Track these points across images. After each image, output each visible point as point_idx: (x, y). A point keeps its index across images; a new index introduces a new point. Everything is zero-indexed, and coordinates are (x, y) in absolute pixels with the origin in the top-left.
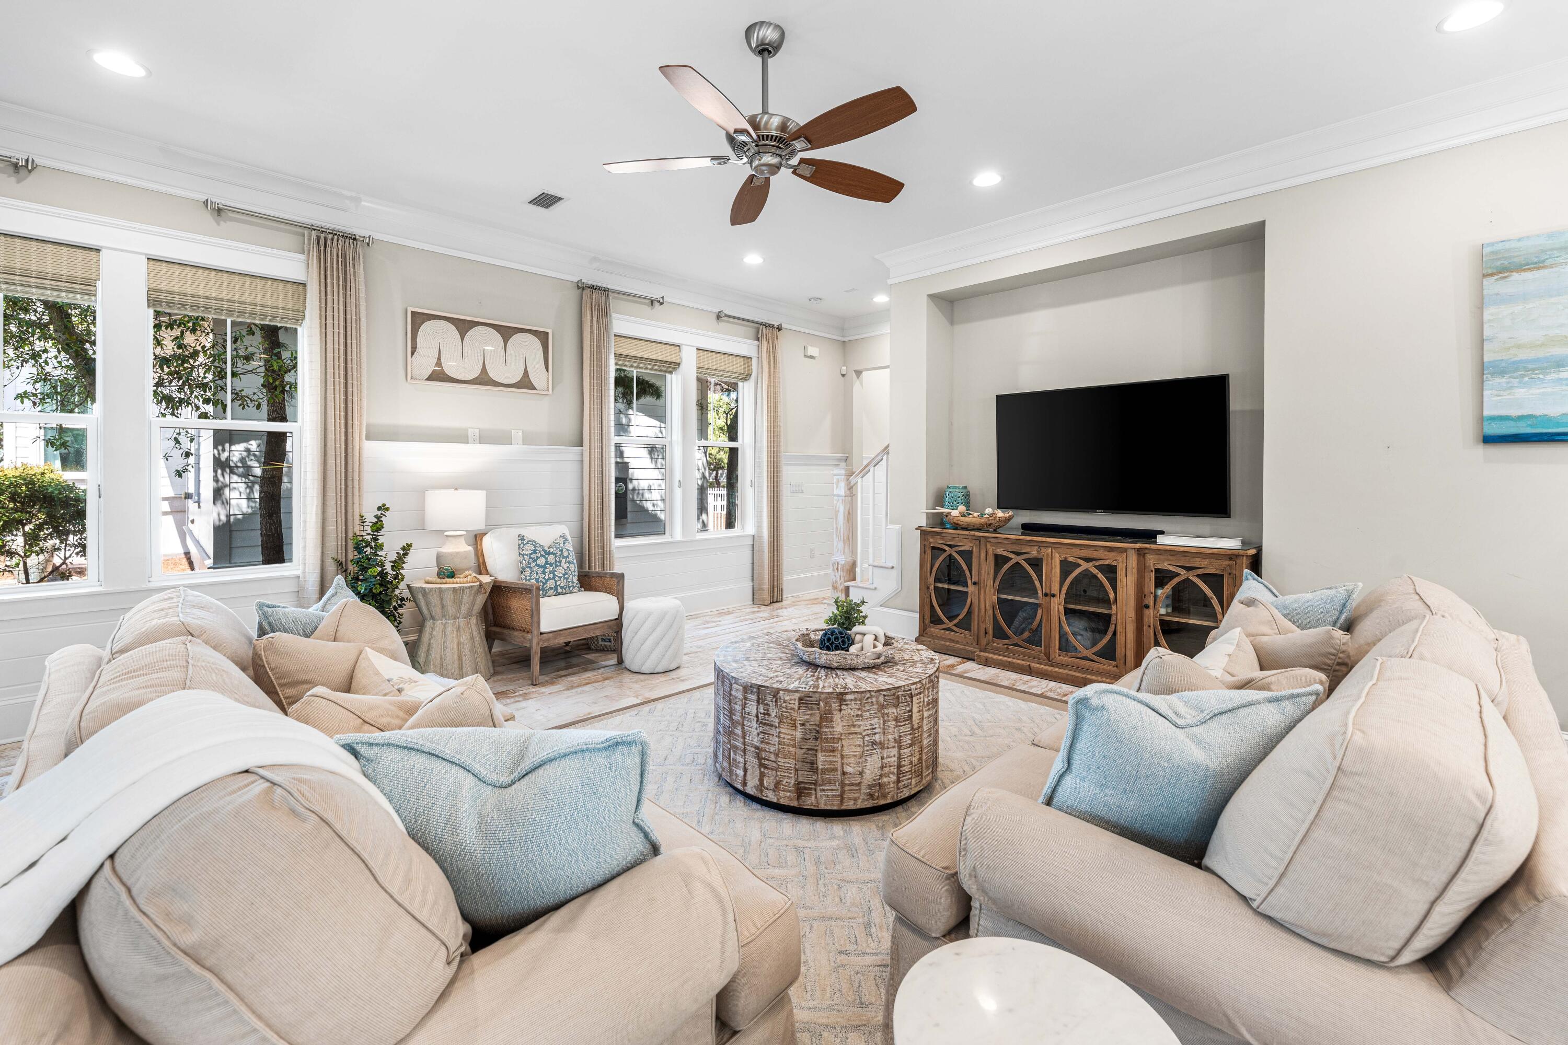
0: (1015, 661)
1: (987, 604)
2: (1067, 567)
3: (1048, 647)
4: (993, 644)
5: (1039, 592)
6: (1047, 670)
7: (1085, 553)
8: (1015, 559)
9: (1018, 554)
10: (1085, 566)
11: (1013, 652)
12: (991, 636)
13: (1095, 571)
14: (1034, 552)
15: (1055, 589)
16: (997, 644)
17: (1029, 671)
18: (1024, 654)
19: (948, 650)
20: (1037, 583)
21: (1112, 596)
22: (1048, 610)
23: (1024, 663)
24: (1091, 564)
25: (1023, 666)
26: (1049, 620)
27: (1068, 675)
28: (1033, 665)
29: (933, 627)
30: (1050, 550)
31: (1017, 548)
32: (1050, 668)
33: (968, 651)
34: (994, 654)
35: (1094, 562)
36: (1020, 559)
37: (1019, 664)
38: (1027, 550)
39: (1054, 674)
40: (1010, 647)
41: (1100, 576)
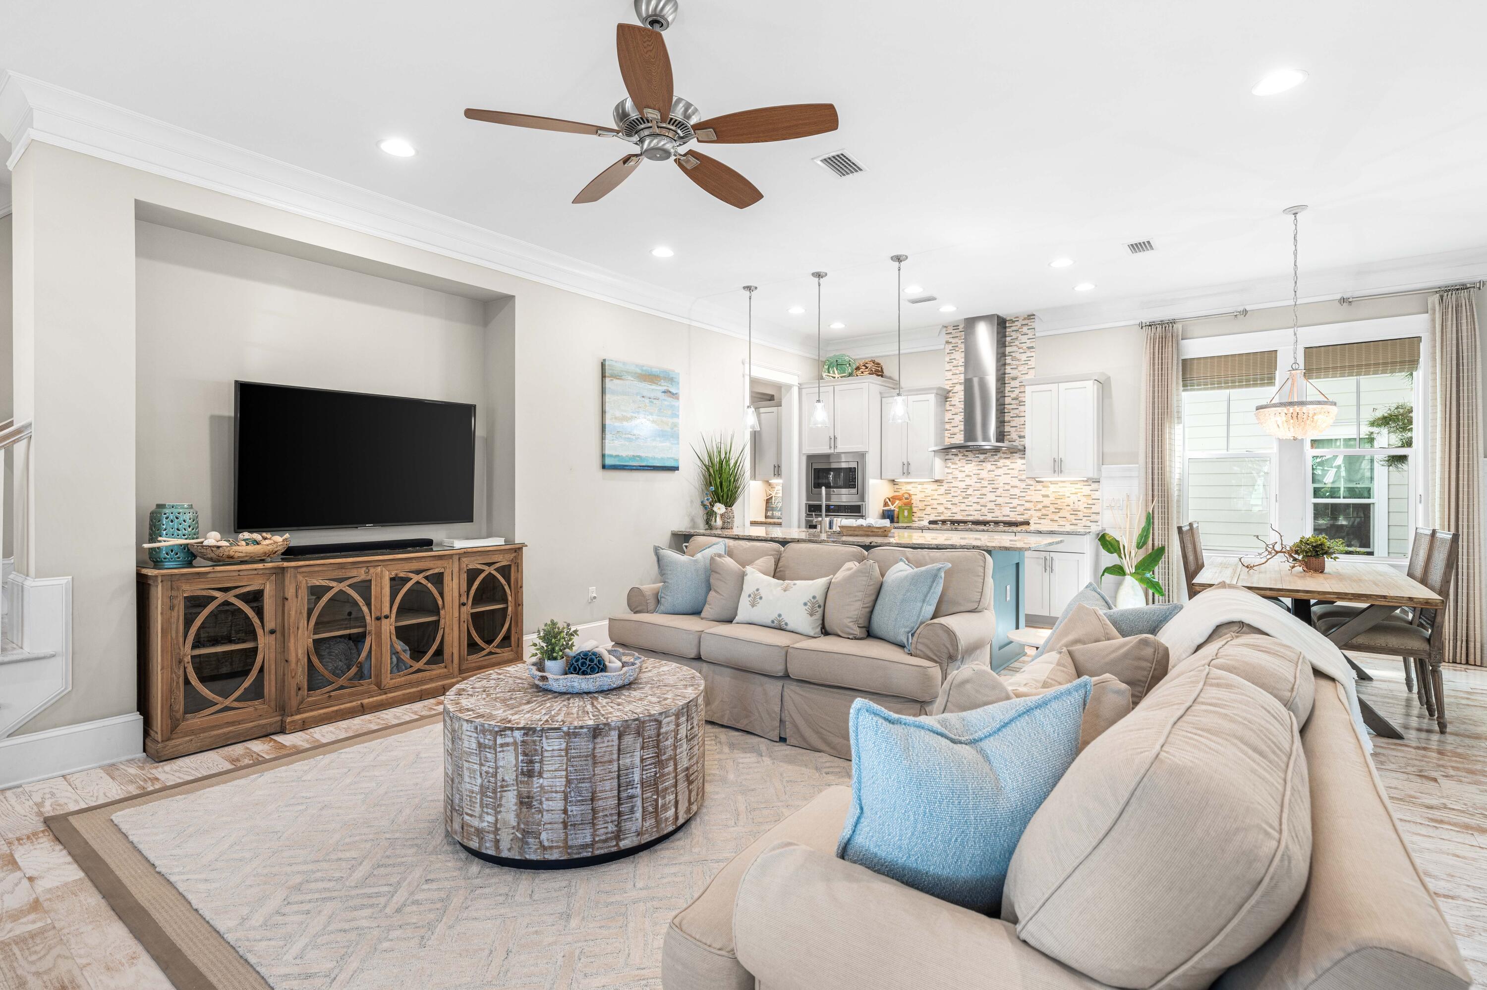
0: (342, 707)
1: (300, 652)
2: (397, 582)
3: (379, 675)
4: (310, 699)
5: (368, 618)
6: (382, 700)
7: (415, 566)
8: (337, 587)
9: (340, 580)
10: (415, 578)
11: (338, 698)
12: (306, 691)
13: (424, 582)
14: (361, 575)
15: (386, 611)
16: (317, 696)
17: (363, 710)
18: (351, 695)
19: (228, 739)
20: (365, 609)
21: (440, 602)
22: (379, 635)
23: (354, 704)
24: (421, 575)
25: (354, 708)
26: (380, 644)
27: (404, 695)
28: (366, 701)
29: (194, 718)
30: (379, 569)
31: (340, 574)
32: (384, 697)
33: (263, 726)
34: (312, 710)
35: (424, 573)
36: (343, 586)
37: (350, 708)
38: (354, 573)
39: (390, 701)
40: (332, 694)
41: (429, 585)
